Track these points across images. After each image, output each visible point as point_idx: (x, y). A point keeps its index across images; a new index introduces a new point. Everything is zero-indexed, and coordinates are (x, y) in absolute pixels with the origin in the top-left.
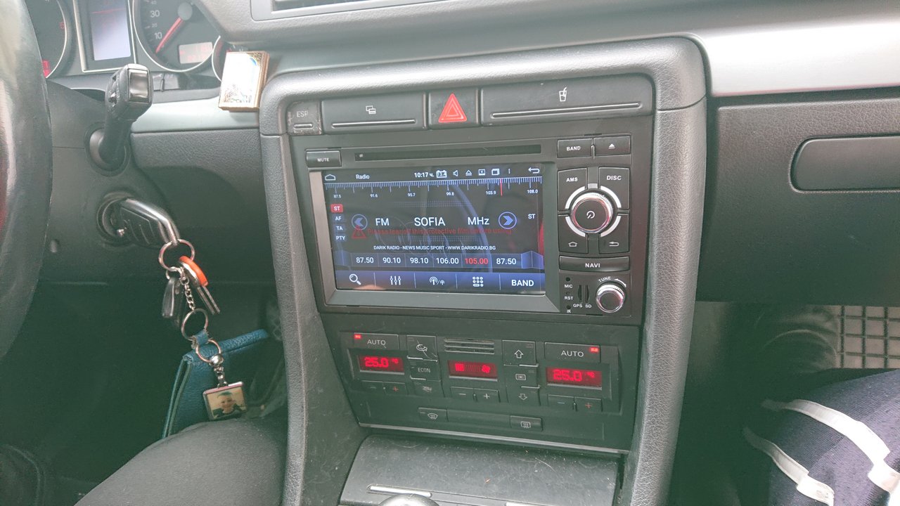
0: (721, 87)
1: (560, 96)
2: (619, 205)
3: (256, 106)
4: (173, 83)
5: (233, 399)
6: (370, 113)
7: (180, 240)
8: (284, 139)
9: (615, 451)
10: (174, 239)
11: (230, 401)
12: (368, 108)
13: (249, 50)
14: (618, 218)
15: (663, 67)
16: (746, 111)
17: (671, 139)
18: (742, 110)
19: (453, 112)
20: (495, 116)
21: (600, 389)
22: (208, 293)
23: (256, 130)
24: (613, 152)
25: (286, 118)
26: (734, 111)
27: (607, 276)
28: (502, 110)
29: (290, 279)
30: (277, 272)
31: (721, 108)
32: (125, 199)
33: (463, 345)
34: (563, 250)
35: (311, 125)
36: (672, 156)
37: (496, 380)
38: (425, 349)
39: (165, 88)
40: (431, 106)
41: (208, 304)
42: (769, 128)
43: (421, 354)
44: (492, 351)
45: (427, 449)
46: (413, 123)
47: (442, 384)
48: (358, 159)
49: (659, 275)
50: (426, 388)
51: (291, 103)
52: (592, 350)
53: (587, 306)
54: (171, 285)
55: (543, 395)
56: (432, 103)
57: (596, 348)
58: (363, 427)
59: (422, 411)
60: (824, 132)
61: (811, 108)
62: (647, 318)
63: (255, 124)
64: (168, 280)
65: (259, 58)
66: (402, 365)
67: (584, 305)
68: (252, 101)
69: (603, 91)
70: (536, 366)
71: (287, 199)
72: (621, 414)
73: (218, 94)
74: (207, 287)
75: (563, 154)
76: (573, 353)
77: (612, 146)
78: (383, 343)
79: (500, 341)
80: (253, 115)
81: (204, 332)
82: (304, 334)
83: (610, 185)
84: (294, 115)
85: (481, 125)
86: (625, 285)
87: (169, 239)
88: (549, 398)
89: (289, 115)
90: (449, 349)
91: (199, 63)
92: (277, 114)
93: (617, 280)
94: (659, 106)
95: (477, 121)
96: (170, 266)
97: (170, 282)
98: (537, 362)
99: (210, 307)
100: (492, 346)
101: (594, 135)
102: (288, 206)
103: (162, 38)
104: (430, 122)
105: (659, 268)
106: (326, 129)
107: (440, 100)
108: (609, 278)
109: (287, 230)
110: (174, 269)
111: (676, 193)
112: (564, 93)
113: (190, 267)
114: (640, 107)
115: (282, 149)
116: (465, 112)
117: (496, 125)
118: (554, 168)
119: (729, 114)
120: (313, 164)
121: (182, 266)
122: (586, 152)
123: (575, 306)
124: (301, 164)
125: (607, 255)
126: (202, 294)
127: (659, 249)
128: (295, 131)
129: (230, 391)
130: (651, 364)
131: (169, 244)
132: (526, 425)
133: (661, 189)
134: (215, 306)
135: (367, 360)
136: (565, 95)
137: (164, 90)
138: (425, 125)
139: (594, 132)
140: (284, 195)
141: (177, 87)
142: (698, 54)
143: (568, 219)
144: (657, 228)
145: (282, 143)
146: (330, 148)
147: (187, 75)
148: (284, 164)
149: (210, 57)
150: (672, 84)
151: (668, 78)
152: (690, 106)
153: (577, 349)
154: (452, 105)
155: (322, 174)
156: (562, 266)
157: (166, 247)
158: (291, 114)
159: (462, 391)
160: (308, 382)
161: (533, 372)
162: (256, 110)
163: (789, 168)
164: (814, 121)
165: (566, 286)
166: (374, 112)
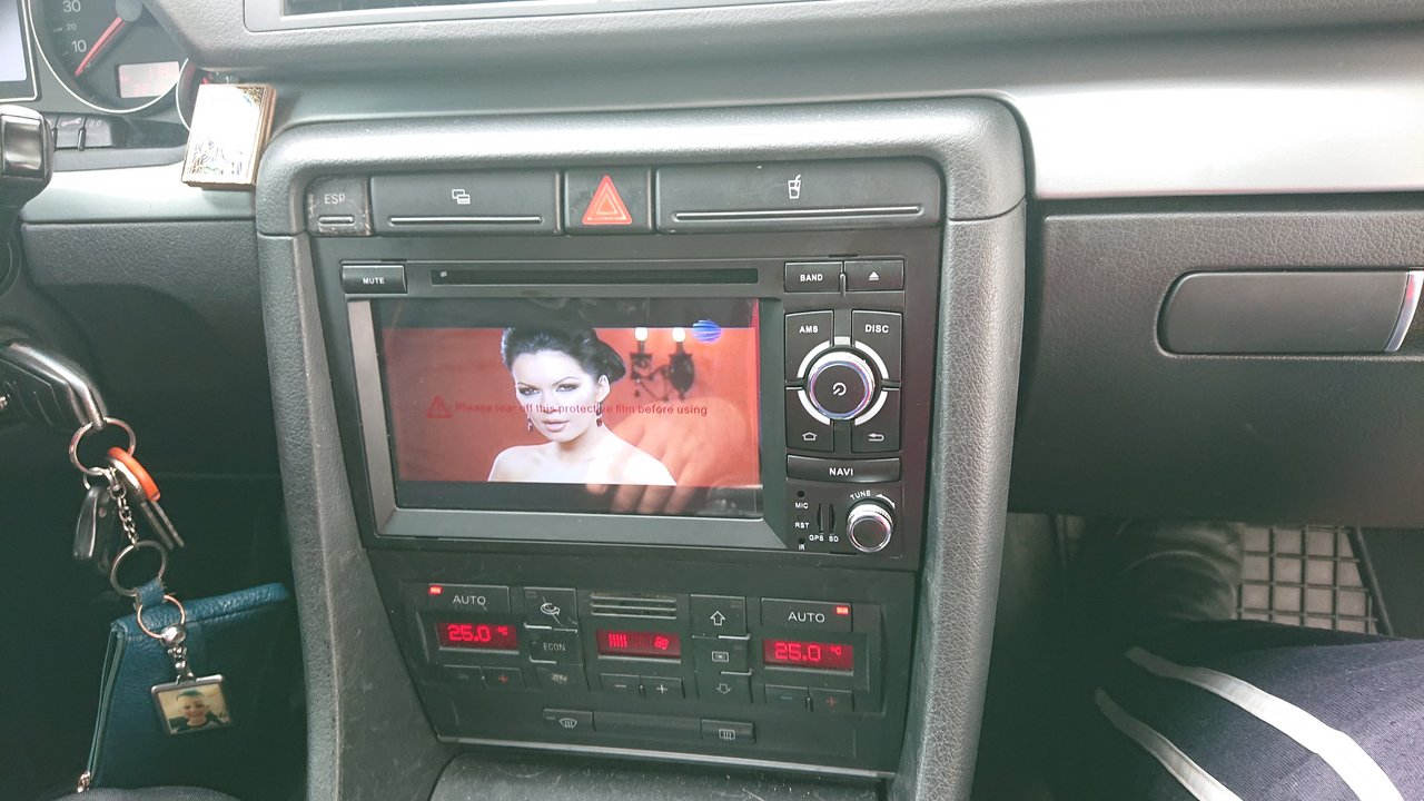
0: (1051, 182)
1: (790, 188)
2: (885, 375)
3: (249, 181)
4: (101, 134)
5: (205, 703)
6: (460, 201)
7: (109, 420)
8: (300, 242)
9: (874, 774)
10: (98, 417)
11: (199, 706)
12: (456, 194)
13: (242, 81)
14: (883, 396)
15: (959, 149)
16: (1088, 224)
17: (970, 268)
18: (1082, 223)
19: (607, 207)
20: (679, 218)
21: (851, 674)
22: (161, 513)
23: (250, 223)
24: (874, 286)
25: (305, 205)
26: (1071, 224)
27: (864, 490)
28: (694, 208)
29: (310, 492)
30: (286, 479)
31: (1048, 218)
32: (9, 343)
33: (623, 603)
34: (793, 445)
35: (350, 219)
36: (972, 296)
37: (679, 662)
38: (555, 612)
39: (87, 145)
40: (570, 196)
41: (161, 532)
42: (1125, 252)
43: (548, 620)
44: (672, 614)
45: (559, 778)
46: (537, 222)
47: (585, 671)
48: (437, 280)
49: (949, 492)
50: (556, 677)
51: (313, 179)
52: (839, 610)
53: (831, 539)
54: (92, 500)
55: (757, 684)
56: (570, 189)
57: (844, 606)
58: (446, 743)
59: (550, 714)
60: (1215, 262)
61: (1194, 221)
62: (929, 561)
63: (247, 212)
64: (87, 491)
65: (259, 97)
66: (517, 638)
67: (826, 538)
68: (243, 173)
69: (860, 183)
70: (747, 638)
71: (306, 349)
72: (884, 714)
73: (181, 158)
74: (158, 501)
75: (793, 285)
76: (808, 616)
77: (874, 276)
78: (482, 600)
79: (687, 595)
80: (244, 195)
81: (157, 583)
82: (336, 590)
83: (871, 340)
84: (318, 201)
85: (656, 231)
86: (893, 505)
87: (88, 417)
88: (768, 691)
89: (311, 200)
90: (598, 610)
91: (154, 98)
92: (287, 199)
93: (880, 496)
94: (951, 213)
95: (650, 225)
96: (89, 467)
97: (91, 494)
98: (748, 632)
99: (165, 537)
100: (672, 606)
101: (844, 256)
102: (307, 362)
103: (87, 52)
104: (568, 223)
105: (950, 480)
106: (378, 227)
107: (583, 186)
108: (868, 493)
109: (305, 404)
110: (97, 471)
111: (978, 359)
112: (795, 184)
113: (127, 467)
114: (920, 214)
115: (297, 261)
116: (628, 208)
118: (780, 309)
119: (1062, 227)
120: (355, 288)
121: (113, 466)
122: (831, 283)
123: (813, 538)
124: (332, 285)
125: (865, 455)
126: (150, 515)
127: (950, 449)
128: (321, 228)
129: (201, 689)
130: (936, 641)
131: (89, 426)
132: (728, 733)
133: (954, 351)
134: (175, 535)
135: (454, 630)
136: (797, 189)
137: (84, 148)
138: (559, 227)
139: (844, 252)
140: (300, 343)
141: (108, 142)
142: (1014, 127)
143: (802, 394)
144: (946, 414)
145: (296, 249)
146: (385, 261)
147: (126, 119)
148: (300, 287)
149: (174, 89)
150: (972, 177)
151: (966, 167)
152: (1000, 215)
153: (814, 609)
154: (607, 196)
155: (371, 304)
156: (791, 472)
157: (81, 432)
158: (314, 199)
159: (620, 680)
160: (345, 674)
161: (740, 648)
162: (250, 188)
163: (1156, 319)
164: (1199, 244)
165: (798, 506)
166: (468, 201)
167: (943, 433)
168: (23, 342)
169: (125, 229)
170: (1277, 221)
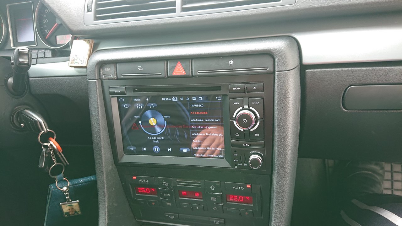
0: (307, 60)
1: (230, 63)
2: (259, 116)
3: (86, 65)
4: (49, 54)
5: (74, 208)
6: (140, 70)
7: (48, 130)
8: (98, 81)
10: (46, 129)
11: (73, 209)
12: (139, 68)
13: (85, 39)
15: (278, 51)
16: (319, 72)
17: (283, 85)
18: (317, 71)
19: (179, 70)
20: (199, 73)
21: (252, 205)
22: (63, 155)
23: (86, 77)
24: (255, 91)
25: (100, 71)
26: (314, 72)
27: (254, 150)
28: (203, 70)
29: (100, 150)
30: (94, 146)
31: (307, 70)
32: (24, 110)
33: (186, 183)
34: (233, 137)
35: (111, 75)
36: (284, 94)
37: (202, 200)
38: (167, 185)
39: (45, 57)
40: (169, 67)
41: (63, 160)
42: (331, 80)
43: (165, 187)
44: (200, 186)
46: (160, 75)
47: (176, 202)
48: (134, 91)
49: (278, 151)
50: (168, 204)
51: (102, 64)
52: (248, 186)
53: (245, 165)
54: (44, 152)
55: (225, 208)
56: (169, 65)
57: (249, 185)
58: (138, 221)
59: (167, 214)
61: (351, 70)
62: (273, 172)
63: (85, 74)
64: (43, 149)
65: (89, 42)
66: (157, 192)
67: (243, 164)
68: (84, 63)
69: (250, 62)
70: (221, 194)
71: (100, 110)
72: (262, 218)
73: (69, 60)
74: (62, 152)
75: (231, 91)
76: (239, 188)
77: (255, 88)
78: (147, 181)
79: (204, 181)
80: (85, 69)
81: (62, 175)
82: (107, 177)
83: (254, 106)
84: (103, 71)
85: (193, 76)
86: (262, 155)
87: (43, 129)
88: (228, 210)
89: (101, 70)
90: (179, 184)
91: (64, 44)
92: (95, 70)
93: (259, 152)
94: (276, 70)
95: (191, 74)
96: (43, 143)
97: (44, 150)
98: (221, 192)
99: (64, 162)
100: (199, 184)
101: (246, 82)
102: (100, 114)
103: (48, 32)
104: (169, 75)
105: (278, 148)
106: (119, 77)
107: (173, 64)
108: (255, 151)
109: (99, 126)
110: (45, 144)
111: (286, 111)
112: (231, 62)
113: (53, 143)
114: (267, 70)
115: (97, 87)
116: (185, 70)
117: (200, 76)
118: (228, 98)
119: (311, 73)
120: (113, 94)
121: (50, 143)
122: (242, 90)
123: (239, 164)
124: (107, 94)
125: (254, 140)
126: (60, 156)
127: (278, 139)
128: (104, 78)
129: (73, 204)
130: (275, 196)
131: (43, 132)
133: (279, 110)
134: (67, 161)
135: (140, 189)
136: (232, 64)
137: (44, 57)
138: (166, 76)
140: (98, 109)
141: (51, 56)
142: (296, 44)
143: (235, 122)
144: (276, 128)
145: (97, 83)
146: (121, 86)
147: (56, 50)
148: (98, 94)
149: (69, 42)
150: (282, 59)
151: (281, 56)
152: (291, 70)
153: (241, 186)
154: (179, 67)
155: (117, 98)
156: (232, 145)
157: (41, 133)
158: (102, 70)
159: (185, 205)
160: (109, 201)
161: (219, 197)
162: (86, 67)
163: (341, 100)
164: (353, 77)
165: (235, 155)
166: (142, 69)
167: (276, 134)
168: (28, 109)
169: (54, 79)
170: (377, 70)
